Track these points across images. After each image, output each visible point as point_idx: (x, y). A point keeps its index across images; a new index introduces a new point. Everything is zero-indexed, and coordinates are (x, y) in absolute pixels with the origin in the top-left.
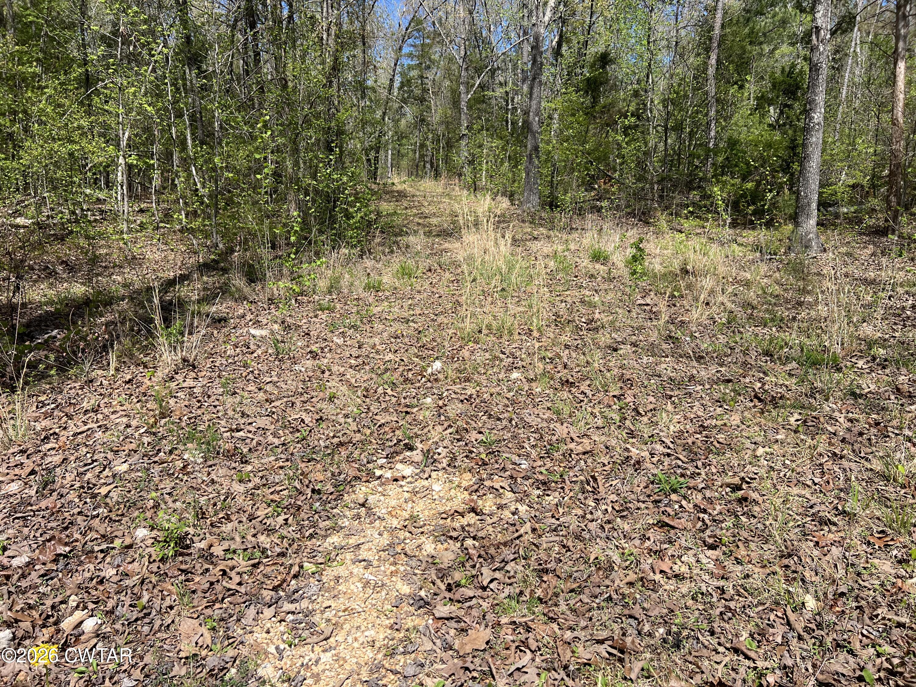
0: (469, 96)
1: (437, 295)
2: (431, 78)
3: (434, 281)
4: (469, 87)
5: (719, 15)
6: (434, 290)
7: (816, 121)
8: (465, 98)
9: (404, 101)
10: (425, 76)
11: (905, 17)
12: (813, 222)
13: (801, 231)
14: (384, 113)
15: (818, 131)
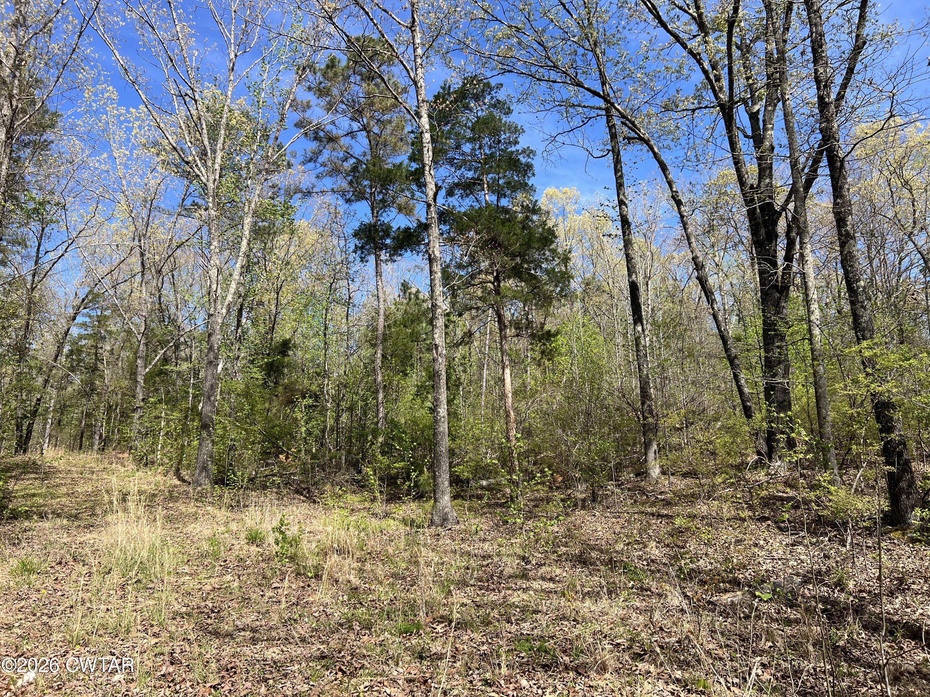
0: (147, 370)
1: (60, 593)
2: (108, 348)
3: (60, 576)
4: (147, 360)
5: (381, 319)
6: (58, 587)
7: (442, 415)
8: (142, 371)
9: (72, 369)
10: (99, 346)
11: (506, 337)
12: (447, 498)
13: (440, 505)
14: (46, 381)
15: (444, 422)
